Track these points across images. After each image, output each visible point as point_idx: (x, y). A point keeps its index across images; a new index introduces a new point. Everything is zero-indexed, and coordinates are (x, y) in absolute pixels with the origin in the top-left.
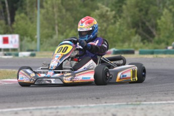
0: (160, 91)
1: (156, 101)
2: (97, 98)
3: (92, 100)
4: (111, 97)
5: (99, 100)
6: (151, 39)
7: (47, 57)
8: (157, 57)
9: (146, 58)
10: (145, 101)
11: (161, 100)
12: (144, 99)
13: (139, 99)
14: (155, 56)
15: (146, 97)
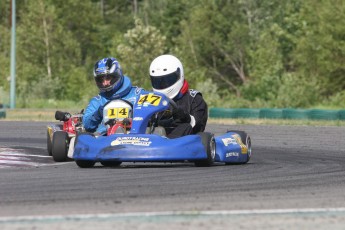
0: (241, 190)
1: (230, 209)
2: (117, 202)
3: (107, 204)
4: (144, 200)
5: (118, 205)
6: (235, 87)
7: (27, 120)
8: (243, 123)
9: (223, 125)
10: (209, 209)
11: (241, 208)
12: (208, 205)
13: (199, 205)
14: (239, 121)
15: (213, 201)
